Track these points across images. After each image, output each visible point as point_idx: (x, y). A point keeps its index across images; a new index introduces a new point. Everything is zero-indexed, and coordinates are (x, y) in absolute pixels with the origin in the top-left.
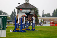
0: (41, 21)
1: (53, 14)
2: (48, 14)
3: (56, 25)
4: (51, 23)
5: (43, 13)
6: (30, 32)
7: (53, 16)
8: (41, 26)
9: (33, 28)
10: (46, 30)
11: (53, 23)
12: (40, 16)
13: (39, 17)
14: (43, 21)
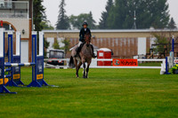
0: (56, 46)
1: (104, 15)
2: (82, 16)
3: (123, 63)
4: (101, 55)
5: (62, 11)
6: (27, 93)
7: (103, 25)
8: (58, 67)
9: (39, 77)
10: (91, 85)
11: (107, 55)
12: (49, 24)
13: (47, 28)
14: (62, 45)
